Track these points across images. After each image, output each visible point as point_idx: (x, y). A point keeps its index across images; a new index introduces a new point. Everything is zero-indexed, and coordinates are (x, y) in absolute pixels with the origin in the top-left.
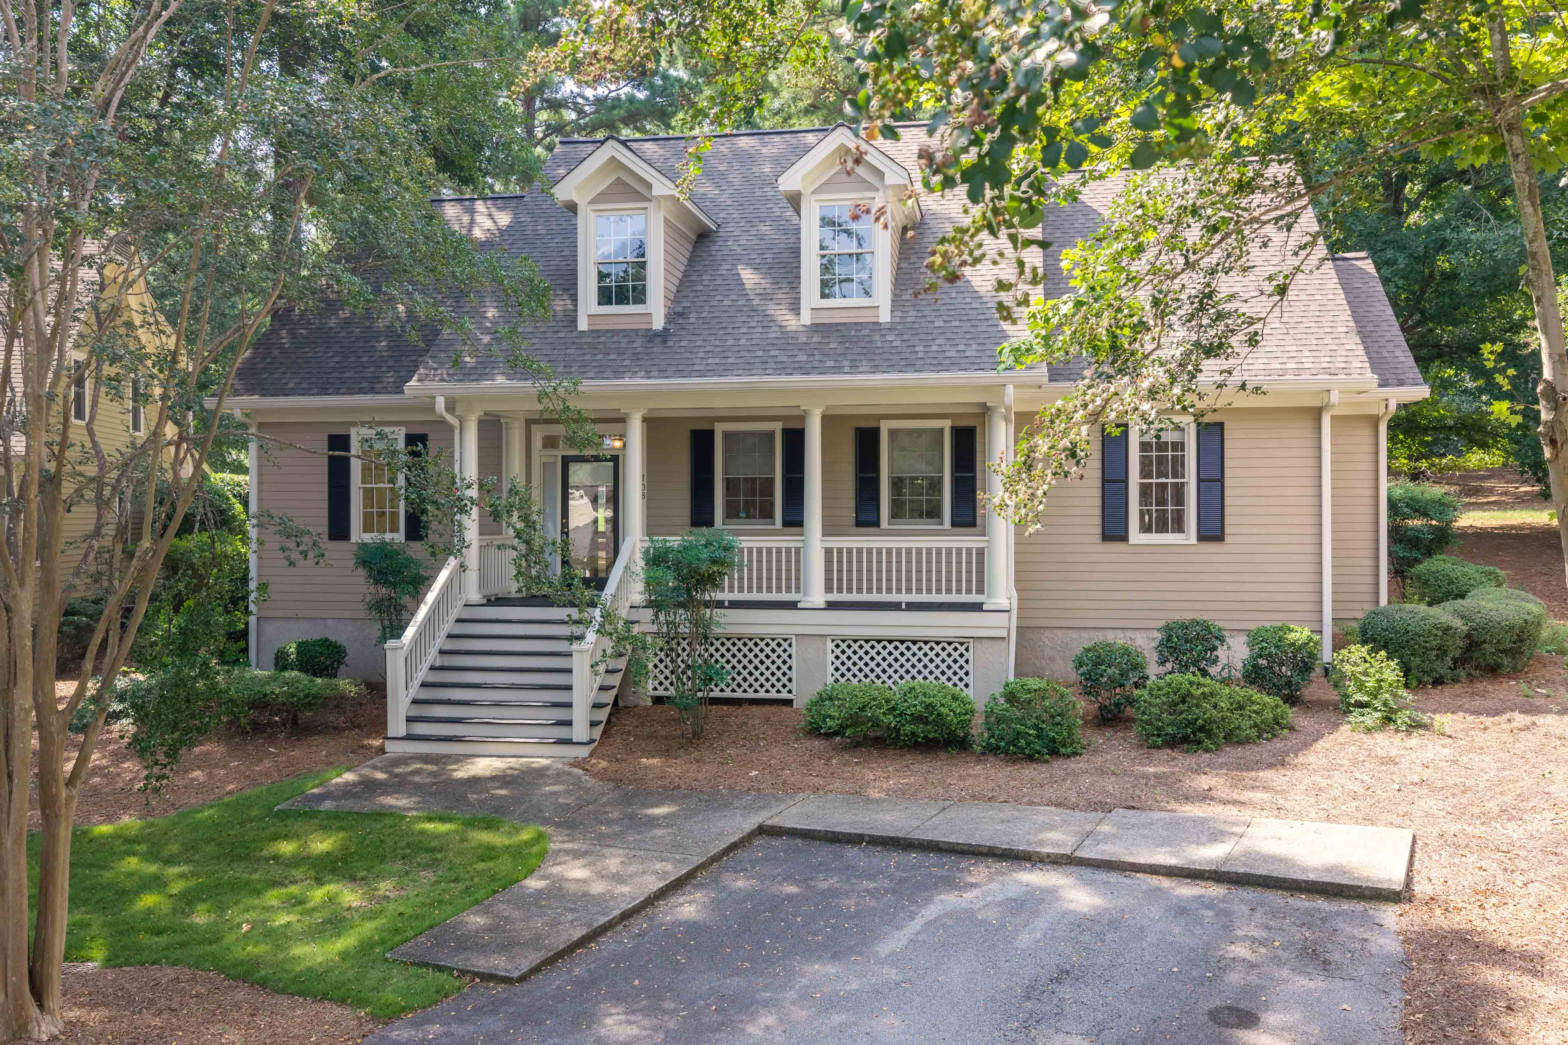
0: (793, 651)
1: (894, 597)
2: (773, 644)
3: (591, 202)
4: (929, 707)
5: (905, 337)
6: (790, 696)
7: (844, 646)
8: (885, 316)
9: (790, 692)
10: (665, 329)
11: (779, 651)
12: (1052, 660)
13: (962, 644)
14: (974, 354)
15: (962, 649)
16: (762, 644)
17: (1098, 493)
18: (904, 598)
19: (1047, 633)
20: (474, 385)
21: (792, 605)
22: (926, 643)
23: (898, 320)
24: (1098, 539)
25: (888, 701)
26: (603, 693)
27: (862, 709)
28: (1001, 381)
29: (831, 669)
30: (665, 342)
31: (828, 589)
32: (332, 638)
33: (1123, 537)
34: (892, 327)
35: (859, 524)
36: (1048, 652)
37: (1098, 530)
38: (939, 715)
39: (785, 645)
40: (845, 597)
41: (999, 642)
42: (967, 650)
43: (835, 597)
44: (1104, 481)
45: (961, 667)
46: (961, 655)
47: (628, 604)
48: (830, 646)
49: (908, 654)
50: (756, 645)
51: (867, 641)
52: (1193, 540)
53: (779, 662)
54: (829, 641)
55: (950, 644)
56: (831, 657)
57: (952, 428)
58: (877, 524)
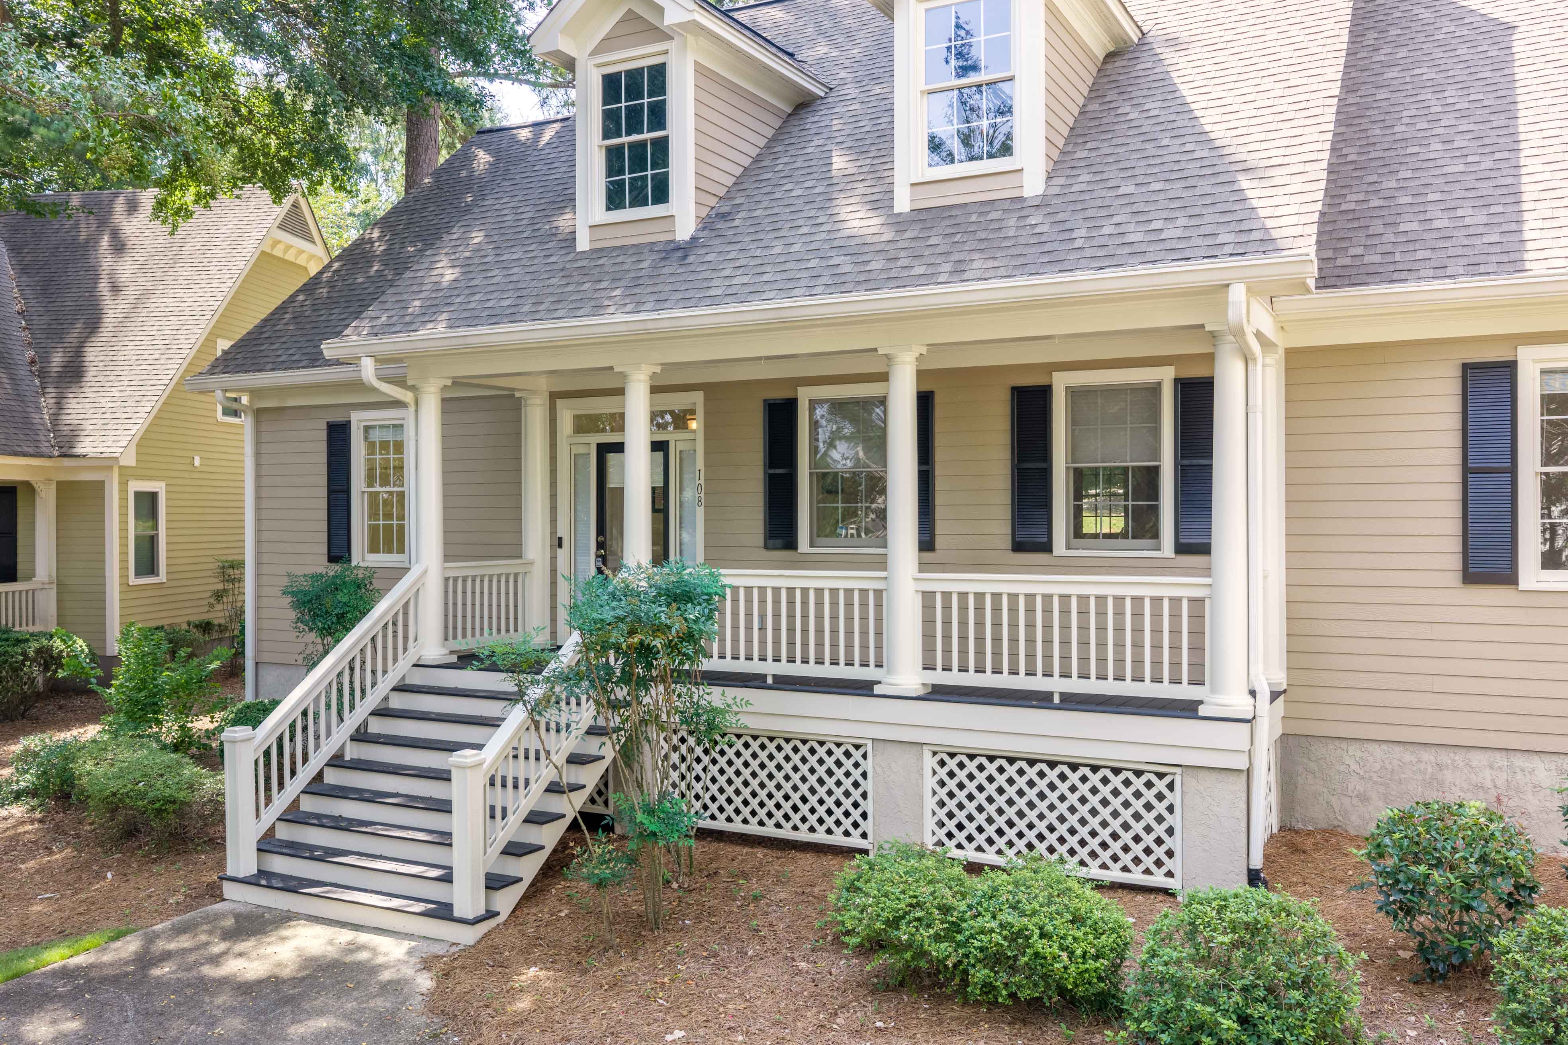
0: (868, 765)
1: (1038, 683)
2: (839, 753)
3: (595, 53)
4: (1018, 937)
5: (1060, 217)
6: (863, 843)
7: (952, 764)
8: (1036, 185)
9: (864, 836)
10: (693, 239)
11: (848, 764)
12: (1364, 798)
13: (1161, 776)
14: (1179, 233)
15: (1161, 785)
16: (821, 752)
17: (1454, 492)
18: (1057, 685)
19: (1354, 749)
21: (864, 688)
22: (1095, 769)
23: (1056, 190)
24: (1454, 578)
25: (946, 910)
27: (894, 923)
29: (931, 803)
31: (927, 663)
33: (1506, 577)
34: (1042, 204)
35: (1018, 547)
36: (1356, 785)
37: (1456, 562)
38: (1037, 955)
39: (857, 755)
40: (955, 678)
41: (1232, 778)
42: (1171, 786)
43: (940, 677)
44: (1467, 471)
45: (1160, 819)
46: (1160, 797)
48: (930, 762)
49: (1063, 787)
50: (812, 751)
51: (991, 759)
53: (847, 783)
54: (927, 754)
55: (1138, 773)
56: (931, 782)
57: (1176, 381)
58: (1046, 547)
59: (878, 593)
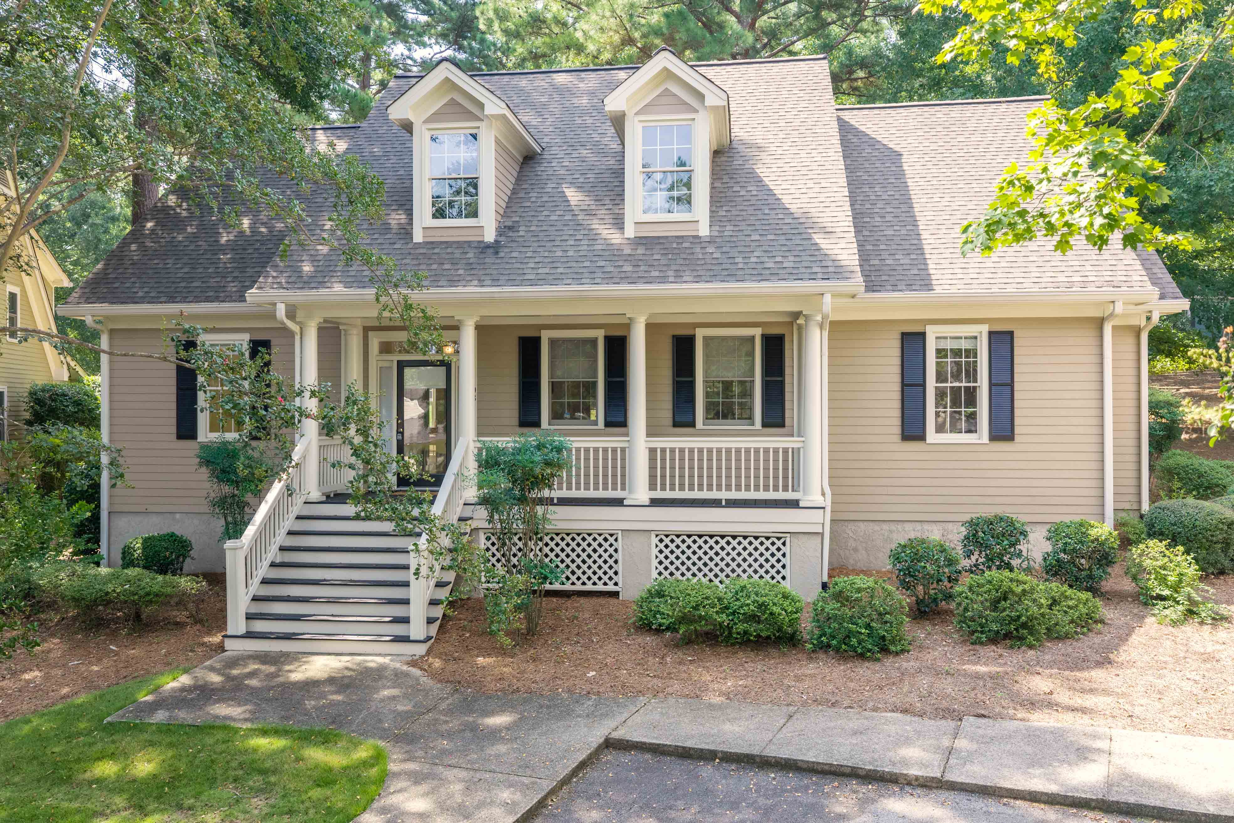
0: (619, 545)
1: (714, 495)
2: (600, 539)
3: (426, 122)
4: (762, 606)
5: (724, 249)
6: (615, 588)
7: (667, 541)
8: (704, 230)
9: (616, 584)
10: (496, 241)
11: (606, 545)
12: (856, 550)
13: (779, 539)
14: (791, 265)
15: (779, 544)
16: (590, 539)
17: (897, 396)
18: (724, 495)
19: (851, 526)
20: (314, 292)
21: (618, 502)
22: (745, 537)
23: (716, 234)
24: (898, 438)
25: (720, 599)
26: (439, 590)
27: (696, 608)
28: (819, 290)
29: (655, 563)
30: (497, 253)
31: (652, 486)
32: (177, 533)
33: (921, 437)
34: (711, 241)
35: (675, 425)
36: (852, 544)
37: (898, 430)
38: (771, 614)
39: (611, 540)
40: (668, 494)
41: (815, 537)
42: (784, 544)
43: (659, 494)
44: (904, 385)
45: (778, 561)
46: (779, 549)
47: (462, 502)
48: (655, 540)
49: (729, 549)
50: (584, 539)
51: (689, 536)
52: (985, 439)
53: (606, 556)
54: (653, 536)
55: (768, 538)
56: (655, 551)
57: (763, 335)
58: (693, 424)
59: (623, 450)
